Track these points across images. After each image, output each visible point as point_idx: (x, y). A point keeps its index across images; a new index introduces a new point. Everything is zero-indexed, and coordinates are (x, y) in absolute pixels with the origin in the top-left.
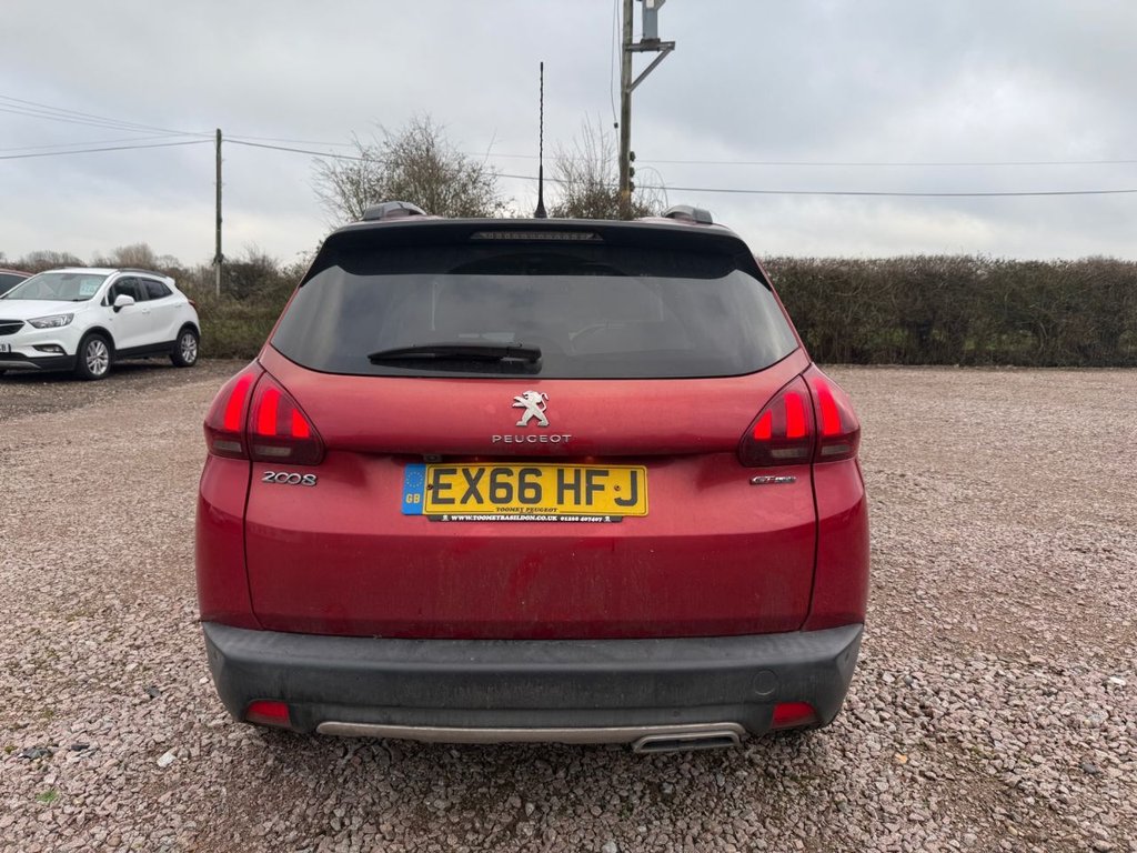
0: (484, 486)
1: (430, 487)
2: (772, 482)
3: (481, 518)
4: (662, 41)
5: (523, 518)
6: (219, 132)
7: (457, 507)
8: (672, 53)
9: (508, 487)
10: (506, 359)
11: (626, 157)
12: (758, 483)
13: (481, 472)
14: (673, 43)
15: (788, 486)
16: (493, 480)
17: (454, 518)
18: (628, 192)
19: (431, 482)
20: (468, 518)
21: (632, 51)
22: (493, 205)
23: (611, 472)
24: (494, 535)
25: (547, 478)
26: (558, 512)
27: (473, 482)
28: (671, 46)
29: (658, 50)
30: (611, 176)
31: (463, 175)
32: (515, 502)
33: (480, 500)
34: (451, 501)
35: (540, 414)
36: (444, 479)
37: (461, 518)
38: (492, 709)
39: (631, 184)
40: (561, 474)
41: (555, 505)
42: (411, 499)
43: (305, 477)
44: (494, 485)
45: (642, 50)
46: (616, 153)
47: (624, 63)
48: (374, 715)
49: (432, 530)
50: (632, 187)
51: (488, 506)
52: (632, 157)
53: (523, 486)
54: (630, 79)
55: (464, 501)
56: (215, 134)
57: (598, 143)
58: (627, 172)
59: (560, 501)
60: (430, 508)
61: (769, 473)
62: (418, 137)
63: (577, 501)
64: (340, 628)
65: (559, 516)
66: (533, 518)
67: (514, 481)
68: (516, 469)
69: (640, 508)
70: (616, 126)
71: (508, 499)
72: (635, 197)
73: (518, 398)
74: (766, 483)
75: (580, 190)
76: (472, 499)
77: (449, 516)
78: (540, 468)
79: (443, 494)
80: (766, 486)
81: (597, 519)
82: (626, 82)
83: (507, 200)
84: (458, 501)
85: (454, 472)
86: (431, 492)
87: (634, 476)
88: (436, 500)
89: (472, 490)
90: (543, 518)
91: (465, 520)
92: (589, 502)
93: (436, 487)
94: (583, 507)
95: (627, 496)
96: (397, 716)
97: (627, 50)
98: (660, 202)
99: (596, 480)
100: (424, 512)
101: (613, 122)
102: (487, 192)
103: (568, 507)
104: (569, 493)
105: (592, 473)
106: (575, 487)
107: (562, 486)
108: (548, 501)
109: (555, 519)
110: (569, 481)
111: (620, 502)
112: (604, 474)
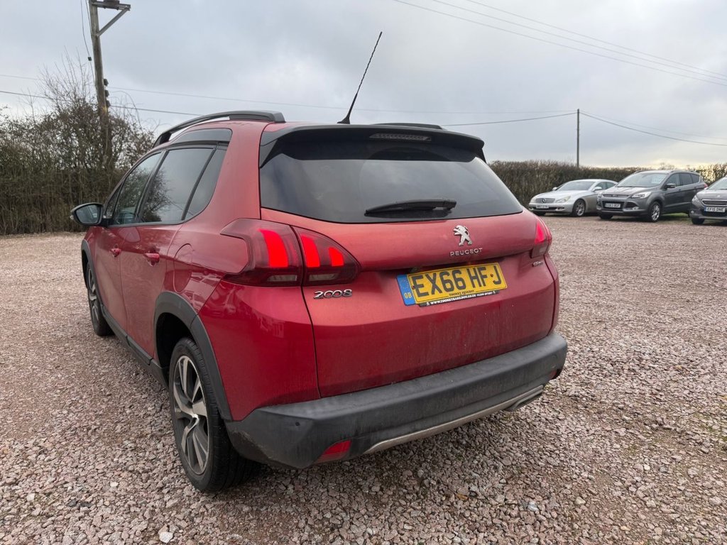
0: (439, 283)
1: (414, 287)
2: (538, 265)
3: (444, 301)
4: (120, 3)
5: (462, 298)
7: (430, 297)
8: (128, 12)
9: (449, 281)
10: (437, 208)
11: (101, 83)
12: (535, 266)
13: (435, 275)
14: (129, 6)
15: (541, 266)
16: (442, 279)
17: (432, 303)
18: (106, 108)
19: (413, 285)
20: (439, 302)
21: (97, 6)
23: (487, 267)
24: (452, 309)
25: (464, 274)
26: (475, 292)
27: (433, 281)
28: (127, 8)
29: (118, 9)
32: (456, 290)
33: (440, 292)
34: (426, 294)
35: (468, 238)
36: (419, 282)
37: (435, 302)
38: (465, 406)
39: (107, 102)
40: (469, 271)
41: (472, 289)
42: (407, 296)
43: (345, 291)
44: (444, 282)
45: (105, 7)
46: (93, 79)
47: (92, 14)
48: (407, 429)
49: (423, 312)
50: (108, 104)
51: (445, 294)
52: (106, 83)
53: (457, 280)
54: (97, 27)
55: (433, 293)
57: (78, 70)
58: (102, 94)
59: (474, 286)
60: (419, 300)
61: (536, 261)
63: (480, 286)
64: (376, 383)
65: (476, 294)
66: (466, 297)
67: (451, 277)
68: (450, 272)
69: (503, 285)
70: (90, 59)
71: (452, 289)
72: (111, 111)
73: (455, 230)
76: (436, 290)
77: (429, 302)
78: (460, 270)
79: (421, 290)
80: (537, 267)
81: (490, 293)
82: (95, 28)
84: (430, 293)
85: (421, 277)
86: (415, 290)
87: (495, 267)
88: (420, 295)
89: (435, 287)
90: (470, 296)
91: (437, 304)
92: (485, 285)
93: (416, 287)
94: (483, 288)
95: (496, 279)
96: (418, 425)
97: (93, 5)
98: (133, 116)
99: (483, 273)
100: (417, 303)
103: (478, 289)
104: (475, 281)
105: (480, 269)
106: (476, 277)
107: (472, 278)
108: (469, 287)
109: (475, 296)
110: (473, 274)
111: (495, 283)
112: (484, 269)
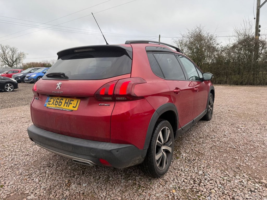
2: (104, 105)
6: (160, 35)
7: (50, 105)
9: (58, 102)
10: (61, 76)
11: (258, 27)
12: (100, 105)
15: (108, 106)
18: (258, 37)
20: (51, 108)
22: (216, 44)
25: (64, 101)
26: (63, 108)
30: (252, 32)
31: (208, 38)
32: (58, 106)
35: (59, 87)
36: (51, 100)
40: (66, 100)
42: (46, 103)
43: (37, 98)
44: (56, 102)
49: (46, 109)
50: (259, 35)
51: (54, 106)
52: (260, 27)
53: (60, 102)
54: (260, 4)
56: (159, 36)
57: (248, 24)
58: (257, 31)
60: (47, 105)
61: (103, 103)
62: (197, 30)
63: (66, 106)
65: (63, 109)
66: (59, 109)
68: (60, 99)
69: (76, 109)
70: (255, 18)
71: (56, 105)
72: (260, 38)
73: (57, 84)
74: (102, 105)
75: (242, 38)
76: (53, 104)
78: (64, 99)
79: (50, 103)
80: (102, 106)
81: (68, 110)
82: (258, 6)
83: (220, 43)
87: (78, 101)
89: (53, 102)
90: (60, 109)
92: (68, 107)
93: (49, 101)
94: (67, 108)
95: (75, 106)
99: (71, 102)
101: (254, 17)
102: (215, 41)
103: (65, 107)
104: (66, 104)
105: (71, 100)
106: (67, 103)
107: (65, 103)
108: (62, 106)
109: (62, 109)
110: (67, 102)
111: (73, 107)
112: (73, 101)
